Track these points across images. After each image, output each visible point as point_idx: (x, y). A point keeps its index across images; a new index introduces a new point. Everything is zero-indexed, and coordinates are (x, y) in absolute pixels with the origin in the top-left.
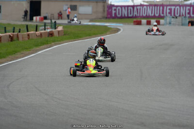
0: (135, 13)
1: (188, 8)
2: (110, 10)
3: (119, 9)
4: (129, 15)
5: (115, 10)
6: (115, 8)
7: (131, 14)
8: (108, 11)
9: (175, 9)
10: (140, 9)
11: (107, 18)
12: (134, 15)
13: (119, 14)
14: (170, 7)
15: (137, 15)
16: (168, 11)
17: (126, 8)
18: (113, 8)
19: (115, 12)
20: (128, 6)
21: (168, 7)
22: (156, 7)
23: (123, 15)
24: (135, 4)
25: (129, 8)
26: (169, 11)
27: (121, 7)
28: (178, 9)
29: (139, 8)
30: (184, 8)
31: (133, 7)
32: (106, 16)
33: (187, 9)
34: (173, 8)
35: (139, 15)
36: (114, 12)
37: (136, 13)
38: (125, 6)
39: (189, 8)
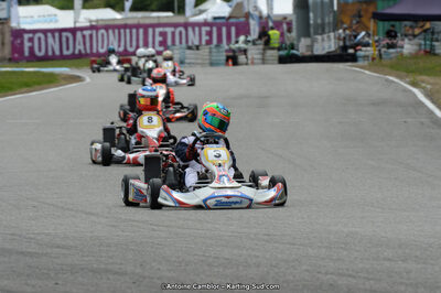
0: (79, 47)
1: (205, 29)
2: (19, 41)
3: (39, 39)
4: (65, 53)
5: (31, 40)
6: (31, 35)
7: (68, 49)
8: (13, 43)
9: (173, 34)
10: (91, 36)
11: (10, 60)
12: (77, 52)
13: (40, 50)
14: (161, 29)
15: (83, 52)
16: (158, 39)
17: (57, 35)
18: (26, 36)
19: (30, 44)
20: (61, 31)
21: (158, 30)
22: (128, 31)
23: (50, 53)
24: (78, 25)
25: (64, 34)
26: (161, 39)
27: (45, 32)
28: (180, 33)
29: (87, 33)
30: (197, 29)
31: (73, 31)
32: (8, 56)
33: (204, 33)
34: (169, 30)
35: (88, 51)
36: (27, 45)
37: (82, 47)
38: (53, 31)
39: (208, 29)
